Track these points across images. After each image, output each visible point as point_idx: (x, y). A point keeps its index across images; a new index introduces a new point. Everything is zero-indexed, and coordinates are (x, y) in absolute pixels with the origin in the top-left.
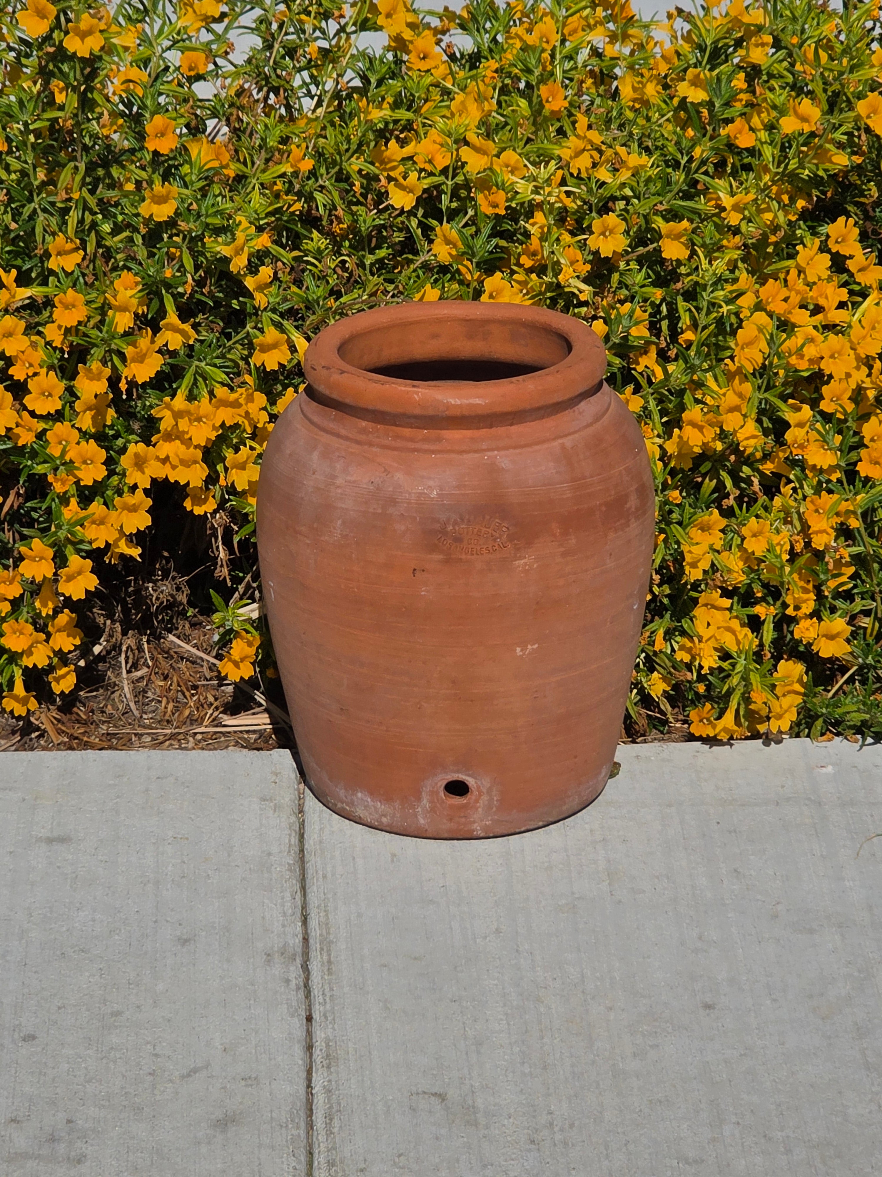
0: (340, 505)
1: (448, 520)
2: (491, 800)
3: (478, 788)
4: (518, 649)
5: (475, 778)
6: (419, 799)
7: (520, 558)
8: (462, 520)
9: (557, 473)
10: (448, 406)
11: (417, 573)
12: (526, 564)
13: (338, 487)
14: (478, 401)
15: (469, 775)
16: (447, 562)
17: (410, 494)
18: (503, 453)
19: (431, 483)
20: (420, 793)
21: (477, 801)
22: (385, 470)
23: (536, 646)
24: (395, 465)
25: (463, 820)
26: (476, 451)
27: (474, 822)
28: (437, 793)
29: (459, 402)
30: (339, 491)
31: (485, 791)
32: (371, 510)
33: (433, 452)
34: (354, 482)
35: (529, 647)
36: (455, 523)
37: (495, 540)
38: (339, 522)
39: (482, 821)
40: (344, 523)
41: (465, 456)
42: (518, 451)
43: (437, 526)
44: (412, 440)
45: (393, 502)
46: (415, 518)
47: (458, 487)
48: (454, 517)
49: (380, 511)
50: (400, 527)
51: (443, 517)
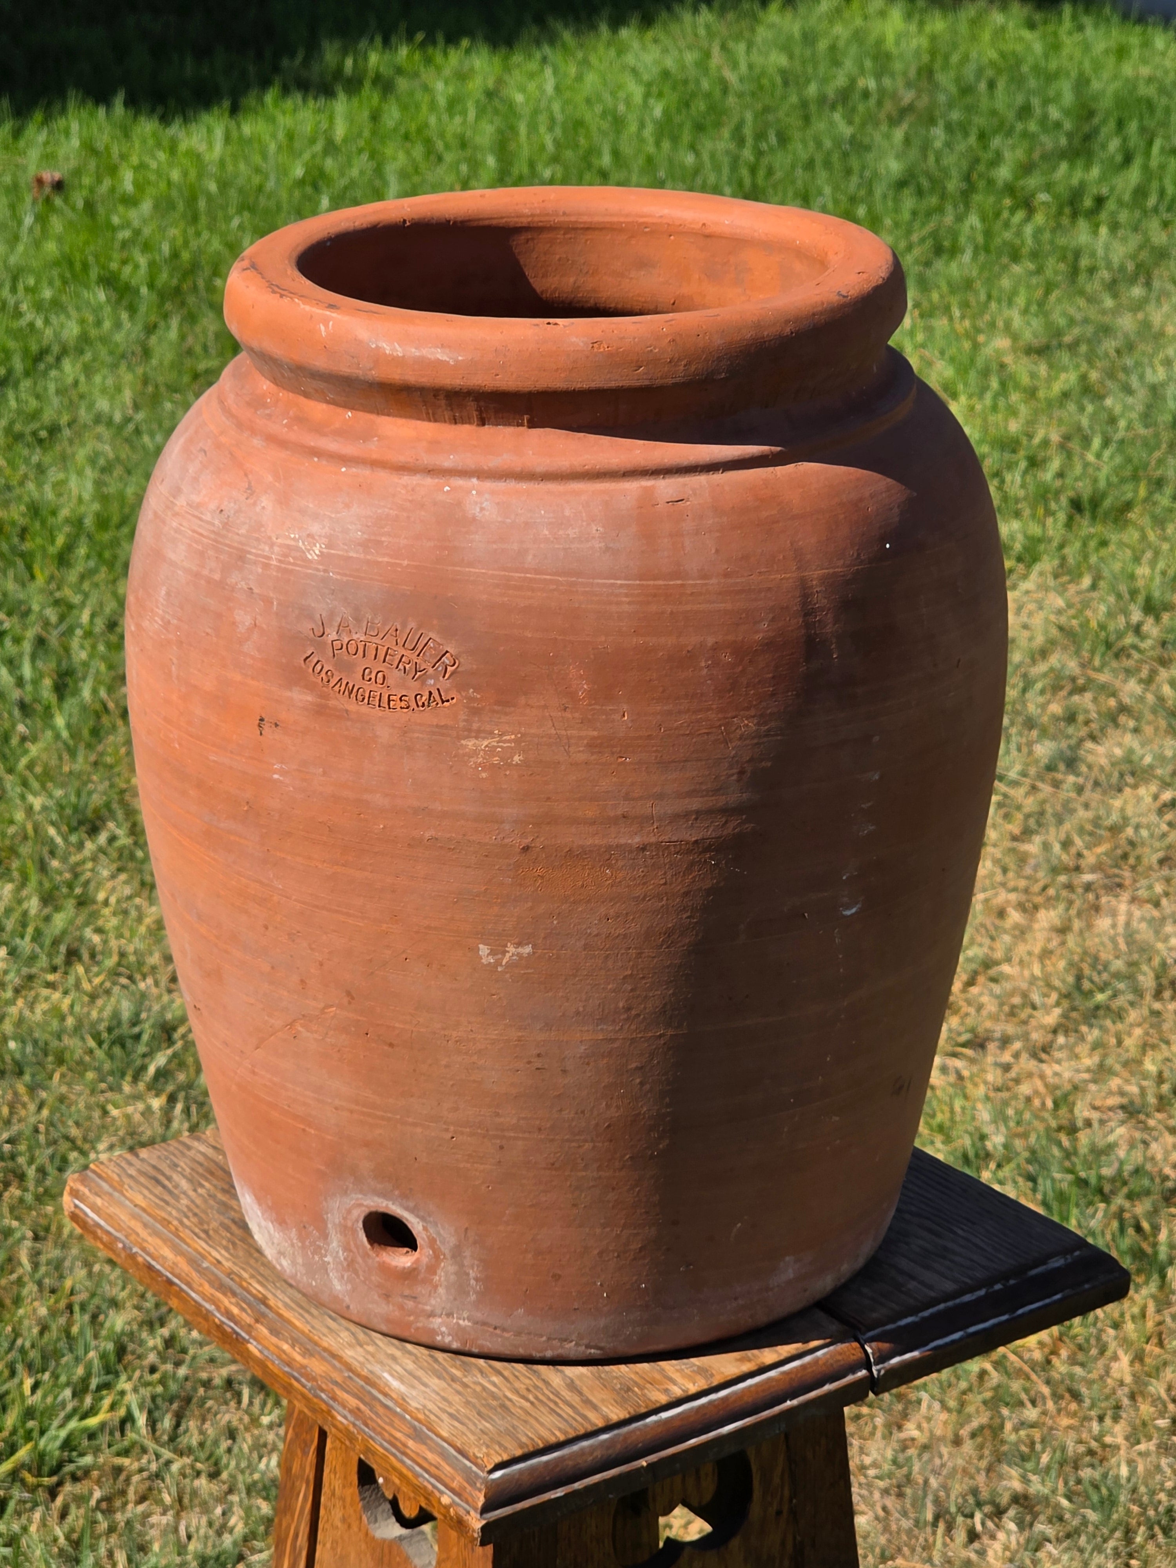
0: (170, 553)
1: (332, 614)
2: (462, 1274)
3: (432, 1242)
4: (484, 950)
5: (423, 1219)
6: (325, 1236)
7: (478, 734)
8: (358, 620)
9: (607, 549)
10: (378, 357)
11: (267, 729)
12: (491, 750)
13: (178, 514)
14: (441, 355)
15: (407, 1209)
16: (321, 711)
17: (272, 545)
18: (489, 485)
19: (315, 528)
20: (324, 1222)
21: (432, 1269)
22: (250, 488)
23: (527, 950)
24: (270, 478)
25: (410, 1304)
26: (431, 471)
27: (432, 1314)
28: (354, 1231)
29: (399, 352)
30: (175, 524)
31: (446, 1249)
32: (206, 572)
33: (343, 460)
34: (198, 507)
35: (511, 949)
36: (344, 626)
37: (423, 680)
38: (164, 591)
39: (449, 1315)
41: (407, 480)
42: (524, 486)
43: (309, 627)
44: (319, 429)
45: (240, 557)
46: (268, 601)
47: (365, 545)
48: (344, 611)
49: (217, 576)
50: (244, 618)
51: (321, 607)
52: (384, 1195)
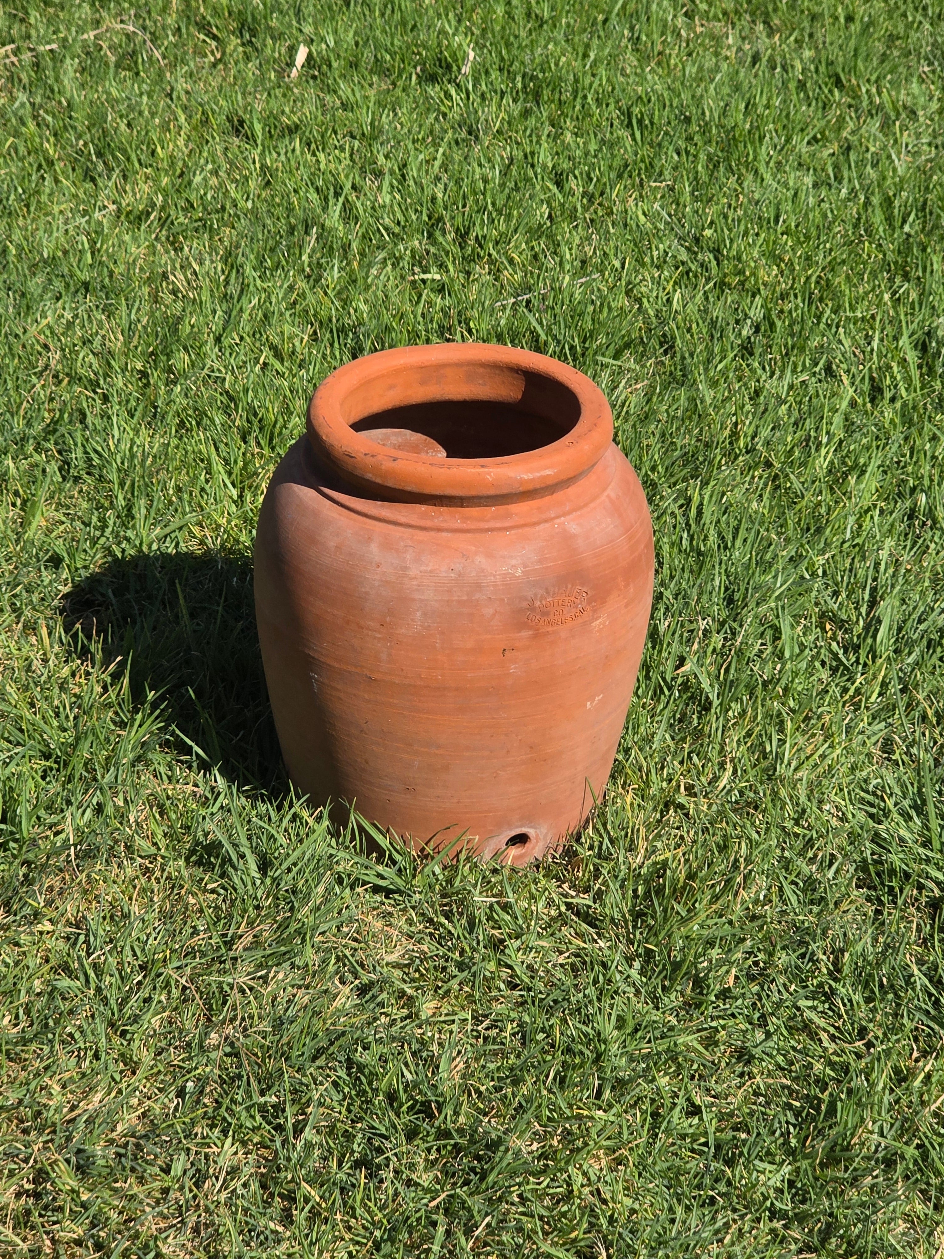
0: (417, 596)
1: (536, 595)
3: (537, 835)
4: (589, 704)
5: (536, 827)
7: (597, 619)
8: (548, 593)
9: (614, 527)
10: (522, 482)
11: (507, 653)
12: (600, 623)
13: (415, 578)
14: (548, 472)
15: (531, 827)
16: (535, 637)
17: (494, 576)
18: (569, 518)
19: (513, 562)
21: (533, 846)
22: (464, 555)
23: (600, 697)
24: (473, 548)
26: (546, 521)
28: (500, 848)
29: (531, 476)
30: (415, 583)
31: (541, 837)
32: (456, 598)
33: (506, 529)
34: (431, 572)
35: (597, 699)
36: (542, 598)
37: (577, 607)
38: (419, 614)
40: (425, 614)
41: (538, 528)
42: (578, 514)
43: (525, 604)
44: (482, 519)
45: (478, 586)
46: (503, 600)
47: (540, 561)
48: (541, 592)
49: (465, 598)
50: (488, 611)
51: (530, 594)
52: (521, 826)
